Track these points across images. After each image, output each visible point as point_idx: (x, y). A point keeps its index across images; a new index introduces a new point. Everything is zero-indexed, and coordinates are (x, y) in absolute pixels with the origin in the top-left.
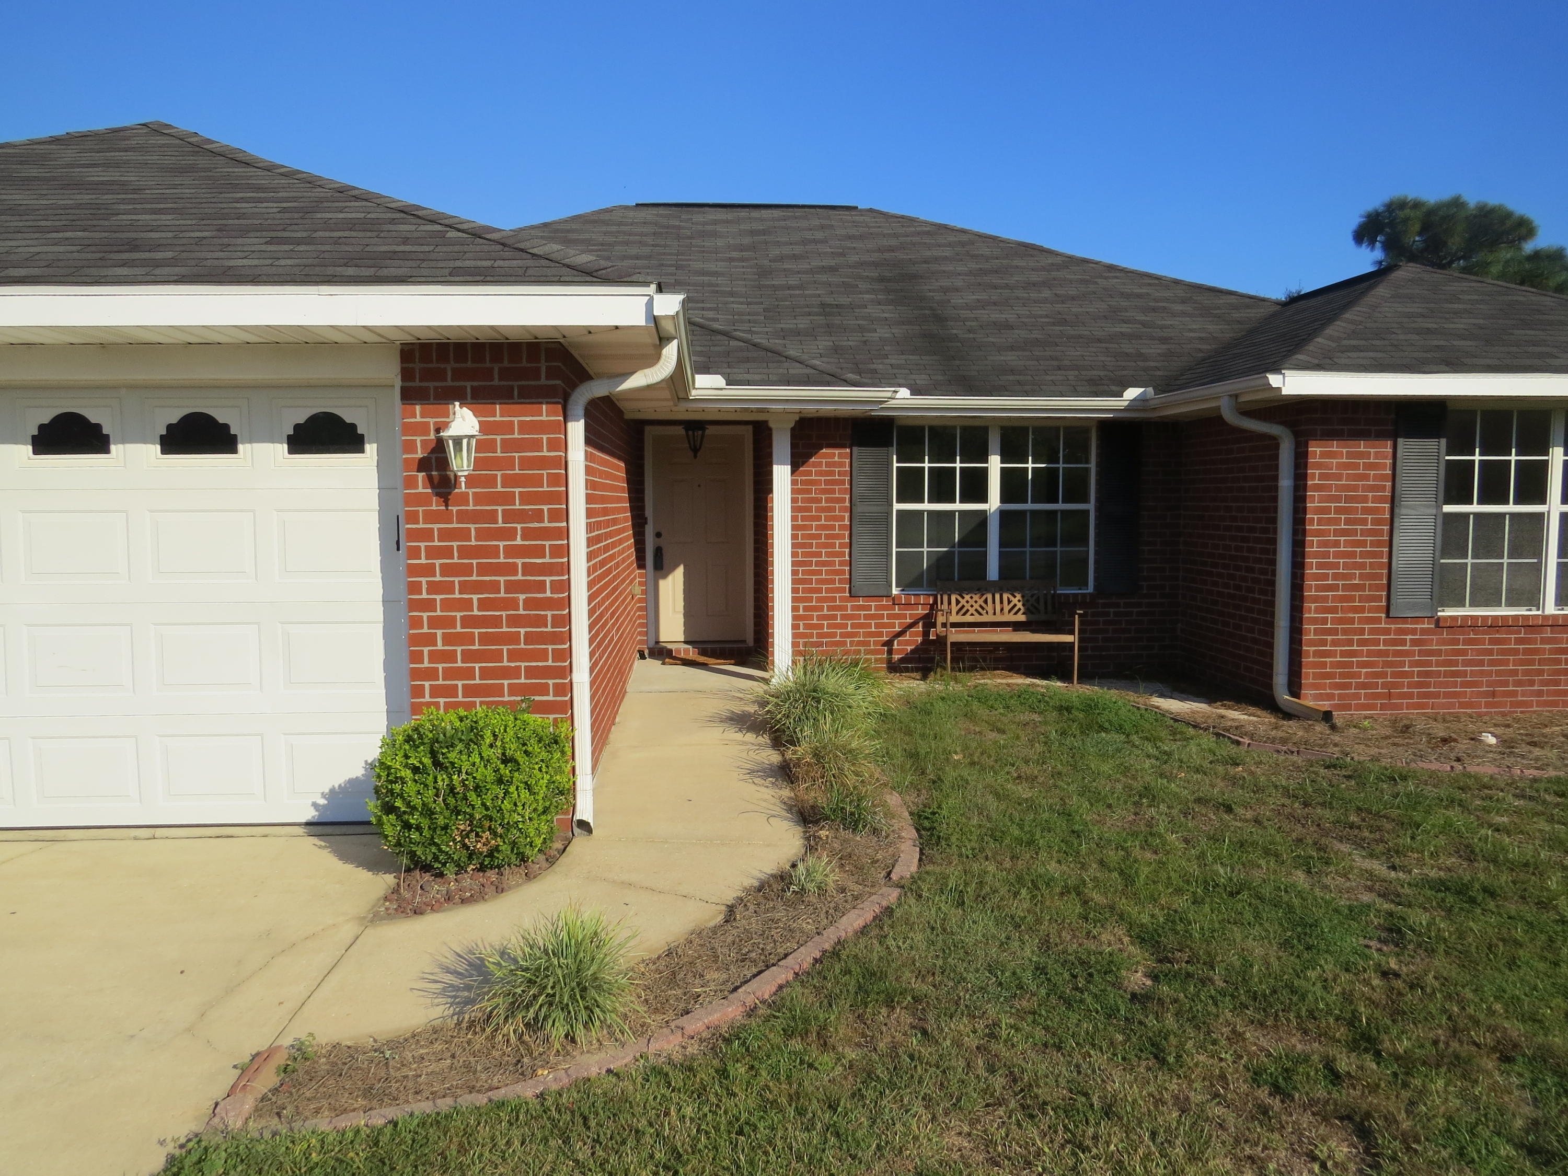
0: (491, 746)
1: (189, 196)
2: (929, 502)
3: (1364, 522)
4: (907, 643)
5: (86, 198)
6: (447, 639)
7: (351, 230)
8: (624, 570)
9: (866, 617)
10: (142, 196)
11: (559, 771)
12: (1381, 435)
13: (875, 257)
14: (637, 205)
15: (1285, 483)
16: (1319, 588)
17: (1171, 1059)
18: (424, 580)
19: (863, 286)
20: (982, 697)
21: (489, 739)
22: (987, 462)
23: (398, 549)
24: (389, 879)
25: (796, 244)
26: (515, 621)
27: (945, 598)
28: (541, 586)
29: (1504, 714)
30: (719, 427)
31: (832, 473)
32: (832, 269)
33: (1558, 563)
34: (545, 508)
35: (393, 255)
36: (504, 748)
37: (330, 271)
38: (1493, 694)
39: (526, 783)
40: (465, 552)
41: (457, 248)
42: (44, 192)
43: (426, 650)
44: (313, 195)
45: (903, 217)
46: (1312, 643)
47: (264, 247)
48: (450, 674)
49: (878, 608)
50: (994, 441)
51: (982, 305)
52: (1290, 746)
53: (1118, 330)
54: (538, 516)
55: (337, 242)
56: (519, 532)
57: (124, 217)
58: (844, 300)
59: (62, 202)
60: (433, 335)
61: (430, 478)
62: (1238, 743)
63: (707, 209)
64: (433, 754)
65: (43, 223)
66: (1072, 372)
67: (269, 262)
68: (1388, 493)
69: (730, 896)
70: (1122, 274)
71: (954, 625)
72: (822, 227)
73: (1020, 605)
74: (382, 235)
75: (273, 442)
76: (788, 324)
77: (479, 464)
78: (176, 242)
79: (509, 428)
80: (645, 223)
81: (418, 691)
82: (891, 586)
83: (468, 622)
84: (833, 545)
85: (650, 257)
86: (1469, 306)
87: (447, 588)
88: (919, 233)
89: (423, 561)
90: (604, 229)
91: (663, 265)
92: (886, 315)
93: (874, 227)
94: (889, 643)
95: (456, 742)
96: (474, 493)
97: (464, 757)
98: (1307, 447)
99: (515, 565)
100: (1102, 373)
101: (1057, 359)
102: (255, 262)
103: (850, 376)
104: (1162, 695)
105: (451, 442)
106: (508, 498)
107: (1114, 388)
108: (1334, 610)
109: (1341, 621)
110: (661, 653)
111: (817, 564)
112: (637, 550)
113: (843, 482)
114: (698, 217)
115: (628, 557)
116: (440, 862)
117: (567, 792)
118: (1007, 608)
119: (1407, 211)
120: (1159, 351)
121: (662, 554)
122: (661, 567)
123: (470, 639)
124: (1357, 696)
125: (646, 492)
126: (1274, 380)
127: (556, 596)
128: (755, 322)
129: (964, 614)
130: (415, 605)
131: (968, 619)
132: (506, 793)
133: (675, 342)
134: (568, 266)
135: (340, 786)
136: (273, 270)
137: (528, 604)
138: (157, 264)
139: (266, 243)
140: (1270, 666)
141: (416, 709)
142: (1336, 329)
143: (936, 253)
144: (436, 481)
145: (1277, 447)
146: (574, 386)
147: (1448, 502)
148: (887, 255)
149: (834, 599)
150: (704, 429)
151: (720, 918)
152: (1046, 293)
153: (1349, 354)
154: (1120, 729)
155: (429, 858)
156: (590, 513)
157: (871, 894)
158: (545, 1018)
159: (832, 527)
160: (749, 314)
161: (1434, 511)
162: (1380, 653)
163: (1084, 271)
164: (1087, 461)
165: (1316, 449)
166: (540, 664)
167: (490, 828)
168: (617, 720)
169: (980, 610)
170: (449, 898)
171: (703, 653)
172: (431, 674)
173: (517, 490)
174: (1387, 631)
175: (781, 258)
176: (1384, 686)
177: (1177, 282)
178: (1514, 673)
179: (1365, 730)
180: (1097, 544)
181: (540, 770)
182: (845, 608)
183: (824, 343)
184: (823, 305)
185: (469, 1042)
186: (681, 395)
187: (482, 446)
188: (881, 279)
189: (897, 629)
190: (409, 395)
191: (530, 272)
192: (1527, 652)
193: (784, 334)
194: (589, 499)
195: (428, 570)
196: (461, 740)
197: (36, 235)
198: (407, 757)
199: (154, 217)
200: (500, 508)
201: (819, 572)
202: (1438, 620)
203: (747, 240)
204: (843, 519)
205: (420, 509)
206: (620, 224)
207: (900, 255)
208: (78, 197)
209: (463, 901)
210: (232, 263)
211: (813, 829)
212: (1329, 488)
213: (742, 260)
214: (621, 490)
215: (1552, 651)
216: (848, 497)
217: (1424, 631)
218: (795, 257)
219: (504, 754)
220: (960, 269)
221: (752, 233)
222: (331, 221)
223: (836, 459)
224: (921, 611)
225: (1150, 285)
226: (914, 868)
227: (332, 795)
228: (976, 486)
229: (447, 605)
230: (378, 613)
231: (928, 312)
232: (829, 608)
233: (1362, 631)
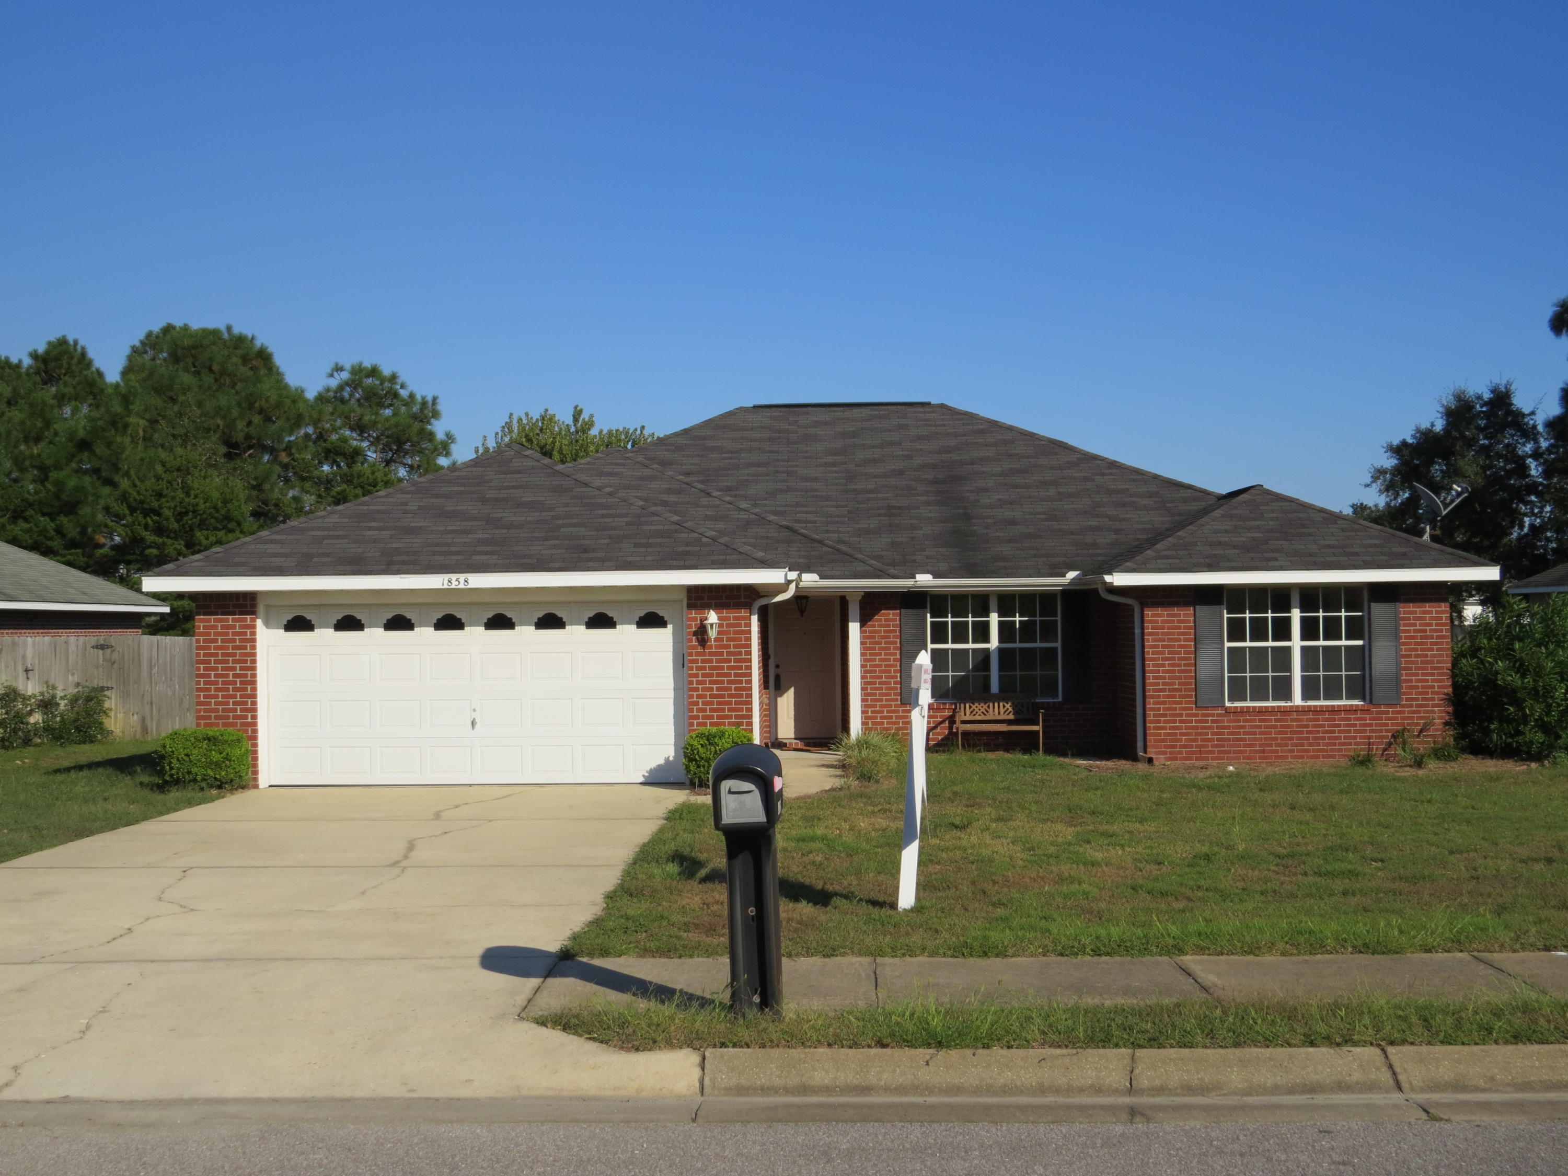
2: (952, 643)
3: (1179, 653)
4: (939, 734)
6: (704, 703)
7: (662, 537)
12: (1186, 604)
13: (935, 458)
14: (755, 407)
15: (1137, 631)
16: (1154, 690)
18: (695, 679)
19: (920, 488)
21: (727, 736)
22: (989, 617)
23: (683, 667)
24: (688, 791)
25: (877, 447)
26: (731, 696)
27: (962, 705)
28: (741, 682)
30: (818, 596)
31: (889, 626)
32: (900, 473)
33: (1300, 675)
34: (744, 650)
35: (686, 553)
36: (733, 739)
37: (667, 563)
38: (1263, 751)
40: (711, 668)
41: (709, 548)
43: (695, 708)
46: (1152, 722)
47: (635, 549)
48: (705, 717)
50: (993, 603)
51: (1002, 503)
52: (1114, 770)
53: (1089, 523)
54: (741, 653)
56: (732, 660)
58: (905, 502)
61: (697, 639)
62: (1091, 771)
63: (810, 409)
64: (708, 740)
66: (1042, 559)
68: (1192, 637)
71: (967, 722)
72: (900, 427)
73: (1010, 709)
74: (676, 540)
75: (631, 625)
76: (863, 524)
77: (719, 633)
78: (598, 546)
79: (729, 619)
80: (761, 427)
81: (691, 724)
83: (712, 696)
84: (890, 671)
85: (768, 463)
87: (704, 682)
89: (694, 672)
90: (731, 434)
91: (777, 472)
92: (931, 515)
93: (941, 426)
96: (716, 645)
98: (1145, 611)
99: (731, 673)
100: (1059, 559)
101: (1037, 549)
103: (892, 571)
105: (708, 625)
106: (729, 646)
107: (1062, 571)
108: (1164, 703)
109: (1168, 709)
110: (779, 745)
111: (880, 683)
112: (764, 677)
113: (895, 631)
118: (1002, 712)
121: (780, 679)
122: (779, 688)
123: (713, 703)
124: (1181, 753)
125: (769, 637)
128: (841, 523)
129: (975, 715)
130: (691, 689)
131: (978, 718)
133: (794, 582)
135: (654, 768)
137: (736, 689)
138: (602, 560)
140: (1136, 737)
141: (691, 731)
142: (1167, 542)
143: (982, 453)
144: (700, 640)
145: (1133, 610)
146: (754, 600)
147: (1232, 640)
148: (945, 456)
149: (891, 706)
152: (1052, 492)
153: (1159, 561)
155: (706, 779)
159: (889, 660)
160: (838, 516)
161: (1220, 646)
162: (1193, 728)
164: (1055, 616)
165: (1149, 612)
166: (740, 713)
169: (985, 712)
172: (697, 717)
173: (732, 643)
174: (1196, 715)
175: (865, 462)
176: (1197, 746)
178: (1276, 739)
180: (1062, 669)
182: (898, 711)
184: (890, 507)
187: (720, 626)
188: (935, 481)
189: (932, 725)
190: (690, 606)
191: (741, 562)
192: (1282, 727)
195: (696, 675)
200: (726, 651)
201: (881, 689)
202: (1227, 708)
203: (839, 444)
204: (895, 654)
205: (694, 651)
206: (742, 428)
207: (955, 457)
210: (628, 559)
212: (1157, 634)
213: (834, 464)
215: (1298, 726)
216: (898, 640)
217: (1219, 715)
218: (874, 461)
220: (996, 469)
221: (845, 435)
223: (891, 617)
224: (947, 713)
227: (651, 771)
228: (982, 633)
229: (704, 689)
230: (671, 694)
231: (961, 511)
232: (888, 712)
233: (1181, 715)
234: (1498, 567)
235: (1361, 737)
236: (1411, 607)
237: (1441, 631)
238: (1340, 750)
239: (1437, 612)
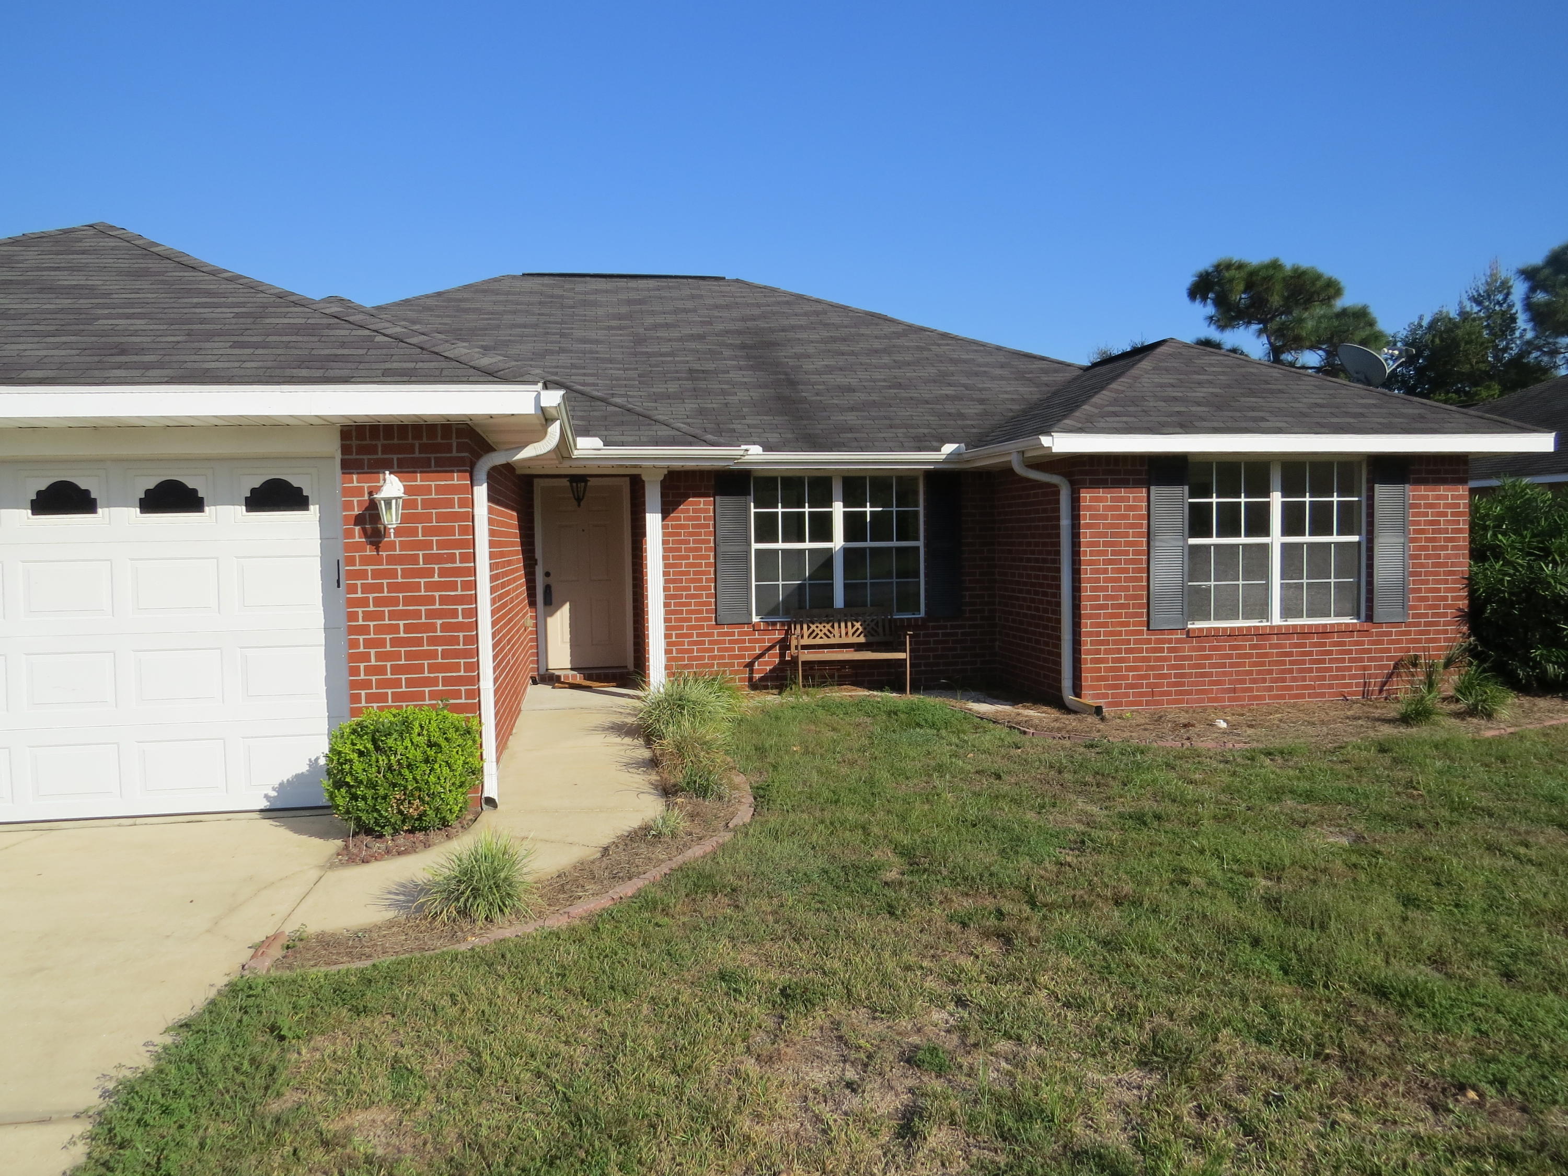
0: (419, 735)
1: (153, 300)
2: (783, 542)
3: (1126, 553)
4: (767, 663)
5: (65, 302)
6: (379, 657)
7: (297, 334)
8: (517, 605)
9: (730, 642)
10: (112, 301)
11: (471, 755)
12: (1137, 483)
13: (739, 325)
14: (524, 275)
15: (1065, 522)
16: (1093, 607)
17: (899, 912)
18: (360, 610)
19: (727, 353)
20: (825, 706)
21: (417, 730)
22: (831, 507)
23: (339, 586)
24: (339, 843)
25: (669, 313)
26: (433, 641)
27: (798, 625)
28: (454, 613)
29: (1242, 706)
30: (600, 479)
31: (699, 518)
32: (701, 337)
33: (1282, 584)
34: (457, 552)
35: (335, 358)
36: (429, 736)
37: (288, 372)
38: (1234, 690)
39: (447, 762)
40: (393, 587)
41: (384, 351)
42: (25, 296)
43: (362, 665)
44: (258, 300)
45: (765, 287)
46: (1089, 652)
47: (229, 351)
48: (381, 684)
49: (740, 634)
50: (837, 489)
51: (830, 370)
52: (1063, 733)
53: (944, 392)
54: (452, 558)
55: (287, 345)
56: (437, 571)
57: (105, 322)
58: (710, 366)
59: (45, 307)
60: (367, 420)
61: (364, 530)
62: (1025, 733)
63: (588, 279)
64: (374, 741)
65: (36, 327)
66: (901, 430)
67: (237, 364)
68: (1145, 530)
69: (605, 842)
70: (954, 342)
71: (804, 647)
72: (693, 297)
73: (860, 629)
74: (323, 339)
75: (233, 505)
76: (659, 388)
77: (405, 518)
78: (154, 346)
79: (428, 490)
80: (531, 292)
81: (355, 698)
82: (751, 615)
83: (396, 642)
84: (701, 580)
85: (537, 325)
86: (1212, 377)
87: (379, 616)
88: (779, 303)
89: (359, 595)
90: (494, 298)
91: (548, 333)
92: (745, 380)
93: (741, 297)
94: (750, 665)
95: (393, 731)
96: (400, 541)
97: (399, 743)
98: (1079, 493)
99: (434, 597)
100: (926, 431)
101: (890, 419)
102: (226, 365)
103: (709, 437)
104: (978, 701)
105: (382, 502)
106: (428, 545)
107: (935, 444)
108: (1105, 625)
109: (1112, 633)
110: (550, 679)
111: (687, 597)
112: (528, 589)
113: (708, 526)
114: (581, 286)
115: (521, 593)
116: (380, 826)
117: (477, 772)
118: (850, 633)
119: (1233, 272)
120: (976, 411)
121: (550, 591)
122: (551, 603)
123: (397, 656)
124: (1127, 695)
125: (536, 536)
126: (1045, 441)
127: (466, 620)
128: (632, 386)
129: (814, 638)
130: (353, 630)
131: (818, 641)
132: (432, 770)
133: (558, 422)
134: (474, 368)
135: (288, 780)
136: (242, 372)
137: (444, 627)
138: (147, 367)
139: (230, 347)
140: (1059, 672)
141: (355, 712)
142: (1104, 396)
143: (793, 321)
144: (369, 532)
145: (1057, 493)
146: (479, 457)
147: (1192, 535)
148: (750, 324)
149: (702, 627)
150: (586, 482)
151: (599, 855)
152: (886, 359)
153: (1107, 419)
154: (933, 726)
155: (372, 822)
156: (492, 556)
157: (712, 836)
158: (472, 905)
159: (700, 565)
160: (625, 379)
161: (1181, 544)
162: (1144, 659)
163: (921, 339)
164: (917, 506)
165: (1086, 495)
166: (454, 674)
167: (419, 798)
168: (514, 731)
169: (828, 634)
170: (388, 851)
171: (588, 677)
172: (366, 684)
173: (435, 539)
174: (1148, 641)
175: (656, 327)
176: (1148, 685)
177: (999, 349)
178: (1250, 673)
179: (1128, 719)
180: (926, 575)
181: (457, 752)
182: (712, 634)
183: (690, 405)
184: (691, 371)
185: (418, 926)
186: (565, 455)
187: (407, 504)
188: (743, 346)
189: (758, 652)
190: (348, 466)
191: (445, 373)
192: (1259, 655)
193: (656, 398)
194: (492, 544)
195: (364, 602)
196: (396, 731)
197: (36, 339)
198: (353, 744)
199: (129, 322)
200: (421, 553)
201: (689, 604)
202: (1188, 631)
203: (624, 310)
204: (708, 557)
205: (357, 554)
206: (508, 293)
207: (762, 324)
208: (58, 301)
209: (399, 853)
210: (206, 365)
211: (672, 799)
212: (1097, 526)
213: (620, 328)
214: (514, 535)
215: (1278, 654)
216: (712, 538)
217: (1178, 641)
218: (667, 326)
219: (429, 741)
220: (814, 336)
221: (630, 302)
222: (278, 327)
223: (702, 506)
224: (778, 636)
225: (976, 351)
226: (747, 819)
227: (282, 788)
228: (822, 529)
229: (379, 629)
230: (320, 637)
231: (782, 377)
232: (698, 635)
233: (1128, 642)
234: (1554, 434)
235: (1357, 668)
236: (1422, 490)
237: (1458, 522)
238: (1331, 686)
239: (1453, 497)
